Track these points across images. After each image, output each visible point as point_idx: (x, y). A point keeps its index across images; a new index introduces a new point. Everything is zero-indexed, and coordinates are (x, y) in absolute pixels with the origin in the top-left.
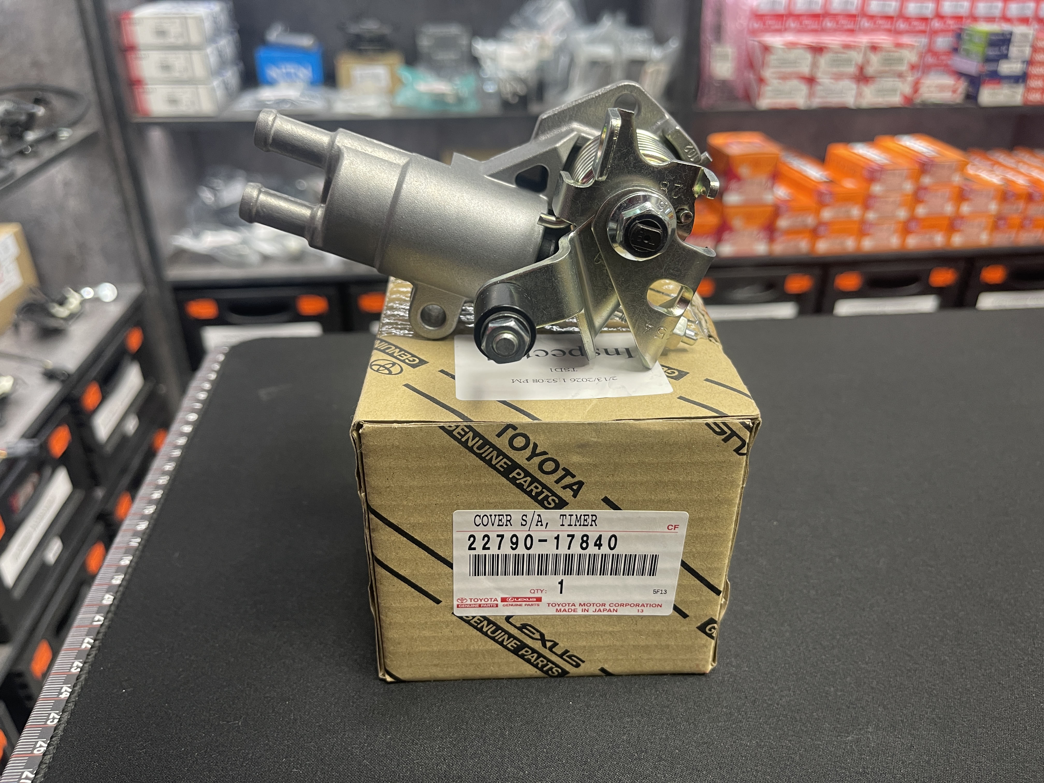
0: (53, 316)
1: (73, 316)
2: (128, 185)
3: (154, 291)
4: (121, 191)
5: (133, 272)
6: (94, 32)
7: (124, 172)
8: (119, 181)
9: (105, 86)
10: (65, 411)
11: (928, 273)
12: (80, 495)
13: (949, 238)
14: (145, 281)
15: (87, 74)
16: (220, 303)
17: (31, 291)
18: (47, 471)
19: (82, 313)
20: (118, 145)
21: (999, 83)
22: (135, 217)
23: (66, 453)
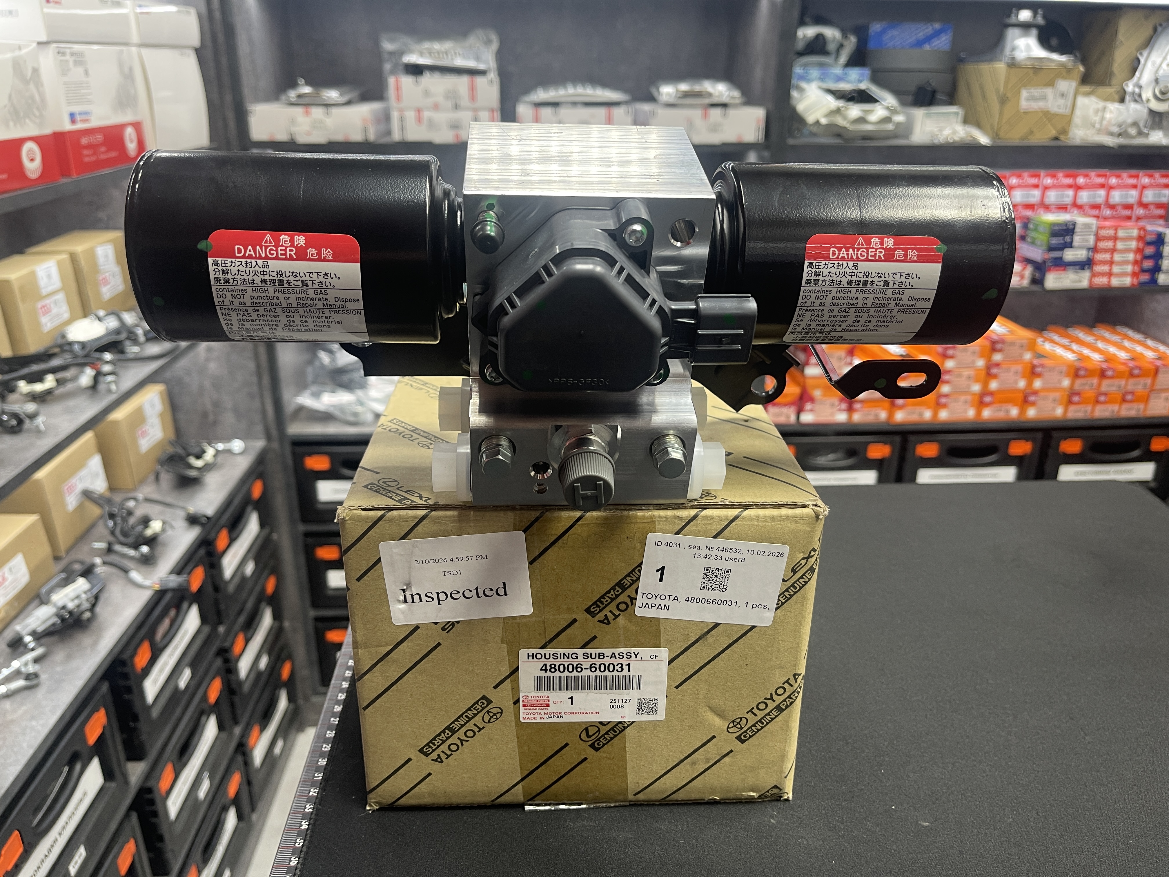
0: (190, 467)
1: (208, 467)
3: (275, 445)
5: (259, 428)
10: (202, 552)
11: (1006, 443)
12: (207, 629)
13: (1023, 411)
14: (269, 437)
16: (333, 457)
17: (171, 443)
18: (185, 605)
19: (216, 464)
21: (1064, 270)
22: (266, 380)
23: (200, 590)
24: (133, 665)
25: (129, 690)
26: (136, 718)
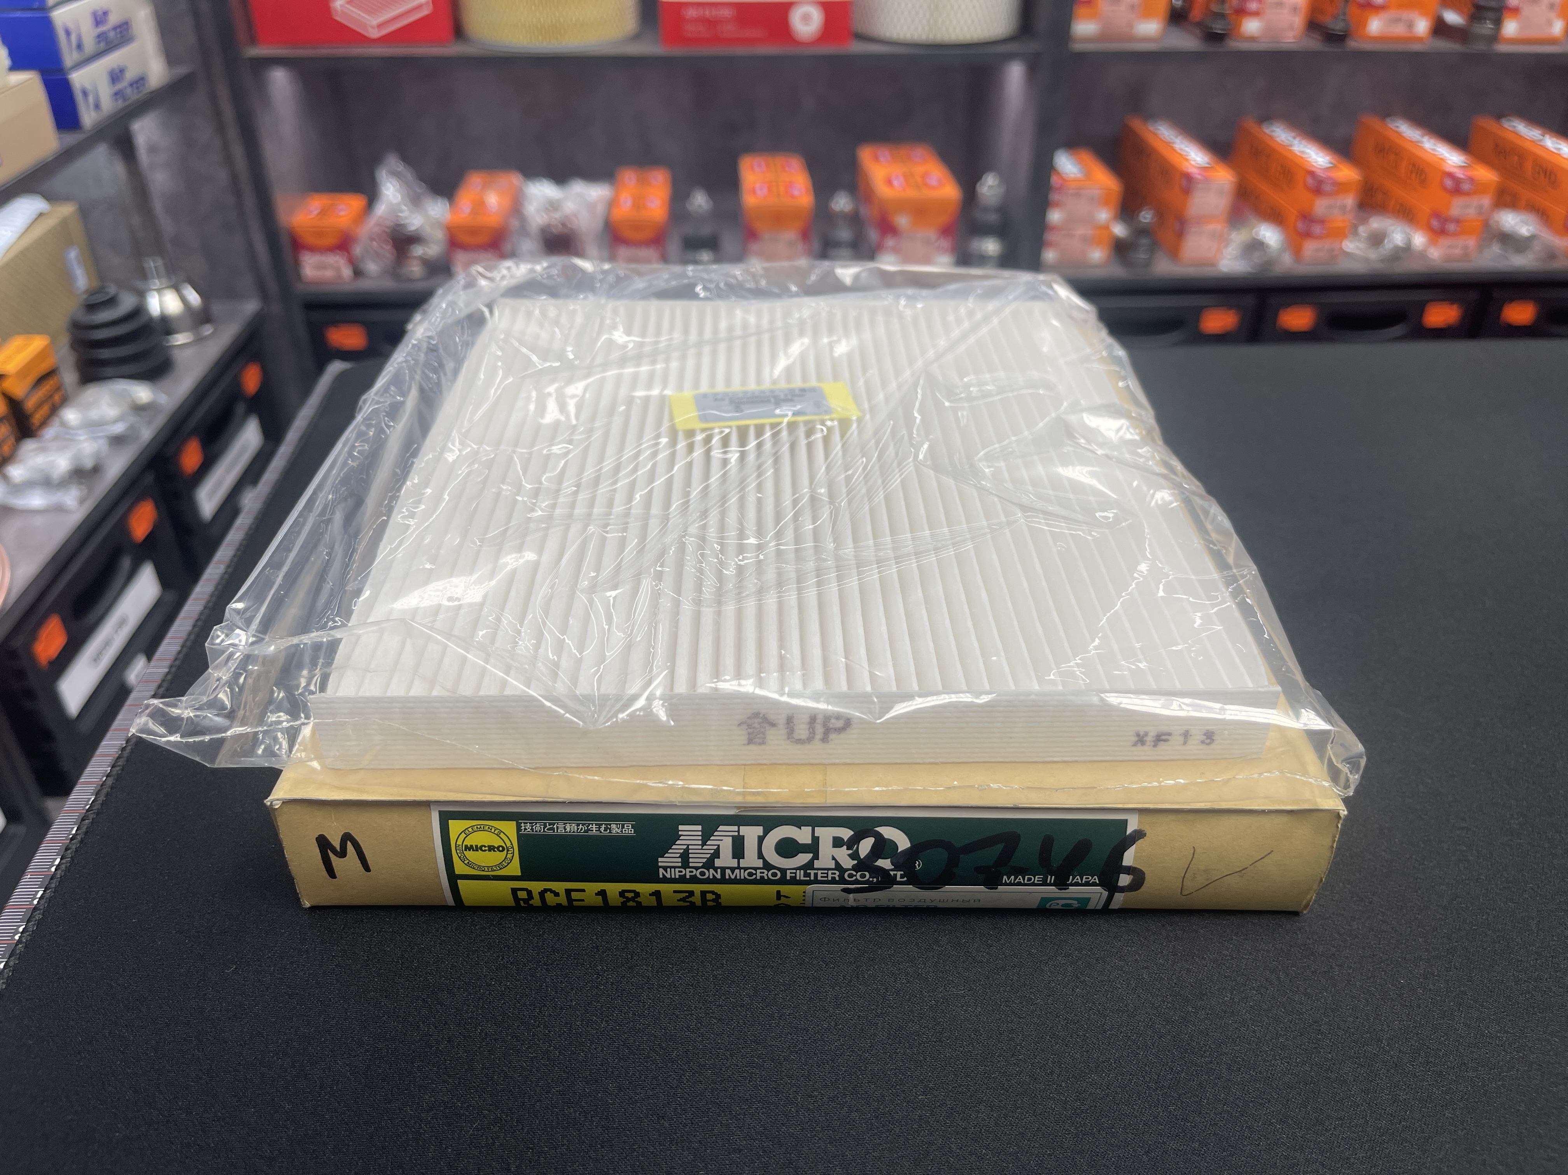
3: (277, 308)
10: (149, 478)
11: (1421, 307)
12: (171, 596)
14: (264, 296)
16: (371, 328)
18: (126, 563)
23: (151, 537)
24: (32, 658)
25: (30, 694)
26: (48, 736)
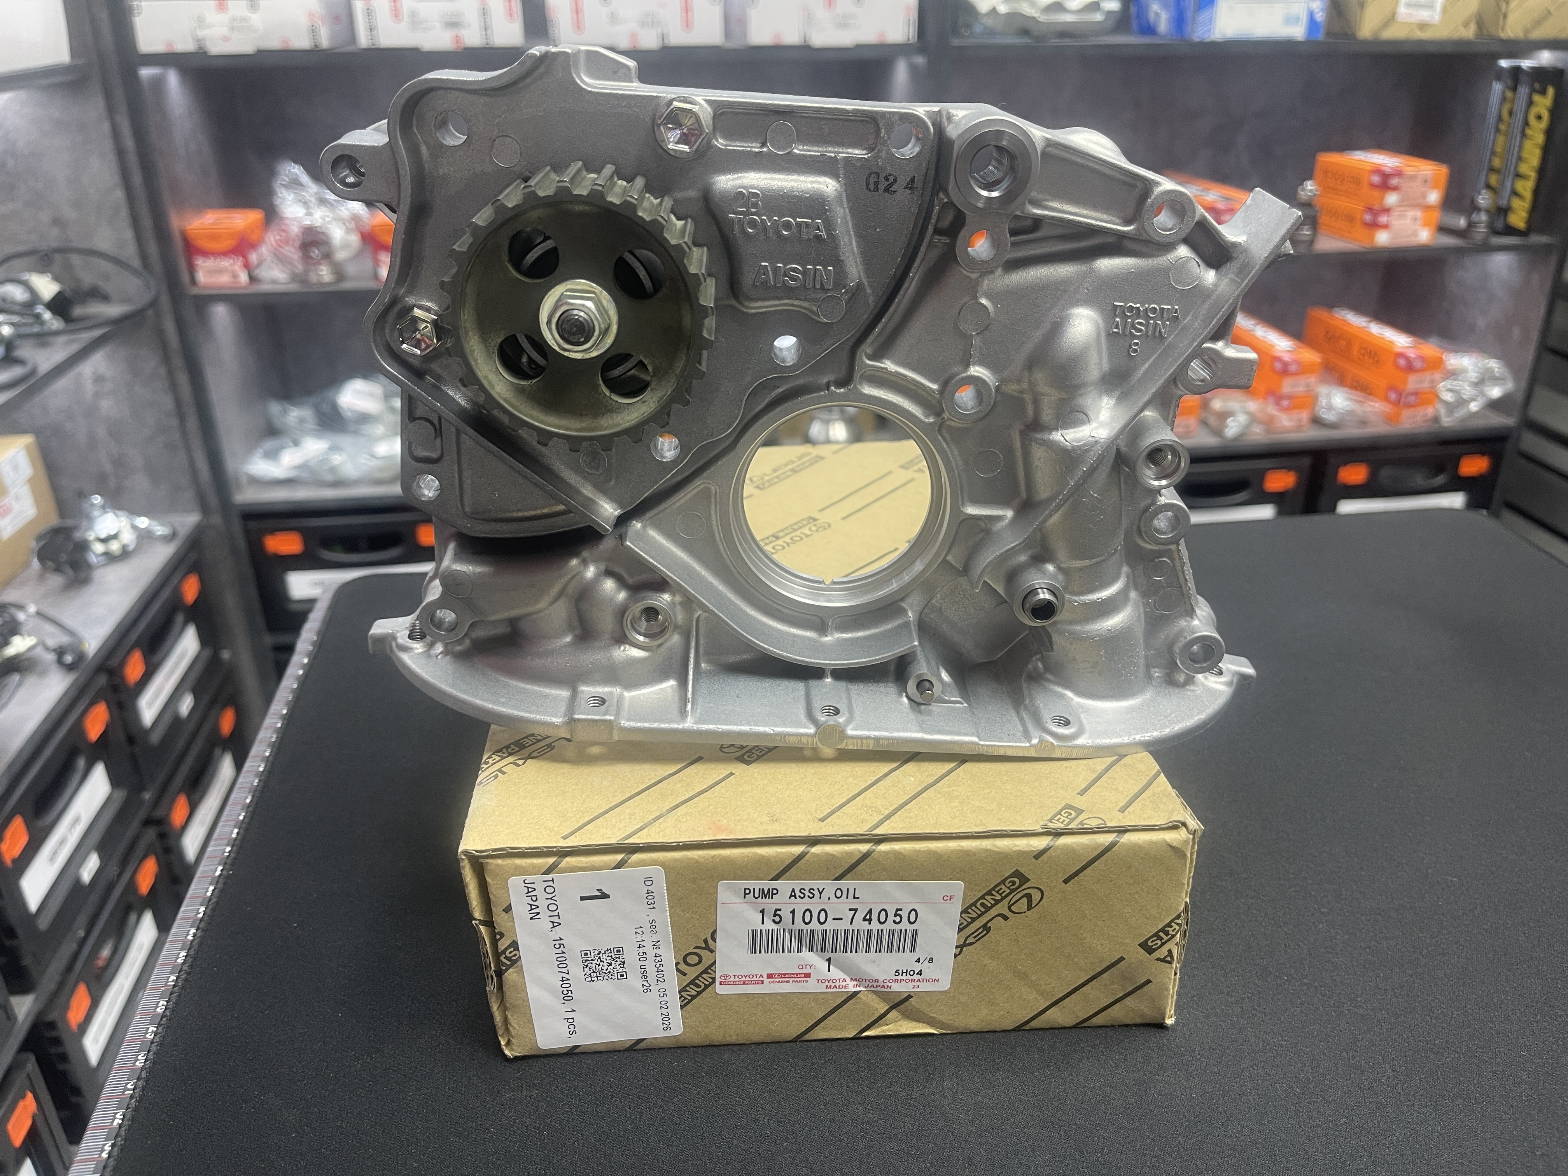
2: (183, 378)
3: (216, 520)
4: (173, 386)
5: (189, 495)
6: (137, 180)
7: (178, 362)
8: (171, 374)
9: (153, 249)
10: (103, 680)
11: (1261, 475)
12: (121, 794)
14: (205, 508)
15: (129, 234)
16: (307, 534)
18: (81, 763)
20: (170, 327)
22: (192, 423)
23: (104, 737)
26: (11, 933)
